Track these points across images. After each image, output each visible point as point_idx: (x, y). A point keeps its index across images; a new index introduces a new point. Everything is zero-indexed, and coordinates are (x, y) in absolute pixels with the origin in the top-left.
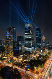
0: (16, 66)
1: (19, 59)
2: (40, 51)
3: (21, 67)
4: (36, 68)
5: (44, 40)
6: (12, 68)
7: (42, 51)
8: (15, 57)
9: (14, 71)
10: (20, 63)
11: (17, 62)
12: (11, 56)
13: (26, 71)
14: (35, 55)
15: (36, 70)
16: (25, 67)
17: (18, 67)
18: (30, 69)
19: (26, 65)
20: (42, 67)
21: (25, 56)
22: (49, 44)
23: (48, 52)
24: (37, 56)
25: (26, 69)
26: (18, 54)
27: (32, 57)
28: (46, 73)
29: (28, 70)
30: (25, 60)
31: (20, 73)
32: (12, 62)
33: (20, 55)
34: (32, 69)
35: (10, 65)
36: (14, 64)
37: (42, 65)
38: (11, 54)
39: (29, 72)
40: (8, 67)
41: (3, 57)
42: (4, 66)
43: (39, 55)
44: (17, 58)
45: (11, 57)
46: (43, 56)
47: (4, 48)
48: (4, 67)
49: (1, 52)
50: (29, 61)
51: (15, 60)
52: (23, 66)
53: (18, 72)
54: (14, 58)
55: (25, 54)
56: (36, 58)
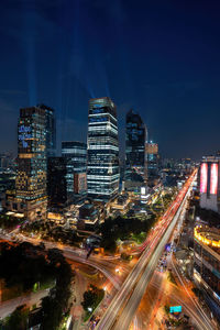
0: (57, 240)
1: (68, 217)
2: (139, 191)
3: (72, 244)
4: (122, 242)
5: (155, 155)
6: (41, 247)
7: (143, 190)
8: (54, 212)
9: (46, 257)
10: (70, 230)
11: (60, 229)
12: (38, 210)
13: (88, 255)
15: (122, 249)
16: (85, 243)
17: (64, 243)
18: (103, 249)
19: (92, 237)
20: (142, 240)
21: (89, 207)
22: (171, 170)
23: (163, 193)
25: (91, 249)
26: (64, 201)
27: (111, 210)
28: (151, 257)
29: (97, 253)
30: (87, 222)
31: (70, 262)
32: (44, 229)
33: (70, 204)
34: (110, 248)
35: (35, 239)
36: (50, 234)
37: (142, 233)
38: (39, 203)
39: (99, 257)
40: (27, 245)
41: (10, 213)
42: (14, 243)
44: (62, 213)
45: (39, 213)
46: (147, 208)
47: (14, 181)
48: (13, 247)
50: (102, 222)
51: (52, 223)
52: (80, 240)
53: (63, 259)
54: (51, 216)
55: (87, 202)
56: (124, 213)
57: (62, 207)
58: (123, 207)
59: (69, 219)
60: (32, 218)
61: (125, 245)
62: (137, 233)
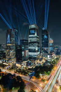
0: (19, 73)
1: (23, 65)
2: (47, 56)
3: (24, 75)
4: (42, 75)
5: (52, 44)
6: (14, 75)
7: (48, 56)
8: (18, 63)
9: (16, 79)
10: (23, 70)
11: (20, 69)
12: (13, 63)
13: (30, 79)
14: (40, 60)
15: (42, 77)
16: (29, 75)
17: (22, 74)
18: (35, 77)
19: (31, 72)
20: (49, 74)
21: (30, 62)
22: (58, 49)
23: (56, 57)
24: (43, 62)
25: (31, 77)
26: (21, 60)
27: (37, 63)
28: (53, 80)
29: (33, 78)
30: (29, 67)
31: (24, 81)
32: (15, 69)
33: (23, 61)
34: (38, 77)
35: (12, 72)
36: (17, 71)
37: (49, 72)
38: (13, 60)
39: (34, 79)
40: (10, 74)
41: (4, 63)
42: (6, 73)
43: (45, 61)
44: (21, 64)
46: (50, 62)
47: (5, 53)
48: (5, 75)
49: (2, 58)
50: (34, 67)
51: (17, 67)
52: (27, 73)
53: (22, 80)
54: (17, 65)
55: (29, 60)
56: (42, 64)
57: (20, 62)
58: (41, 62)
59: (23, 66)
60: (11, 65)
61: (43, 76)
62: (47, 72)
